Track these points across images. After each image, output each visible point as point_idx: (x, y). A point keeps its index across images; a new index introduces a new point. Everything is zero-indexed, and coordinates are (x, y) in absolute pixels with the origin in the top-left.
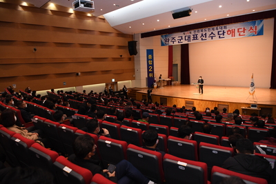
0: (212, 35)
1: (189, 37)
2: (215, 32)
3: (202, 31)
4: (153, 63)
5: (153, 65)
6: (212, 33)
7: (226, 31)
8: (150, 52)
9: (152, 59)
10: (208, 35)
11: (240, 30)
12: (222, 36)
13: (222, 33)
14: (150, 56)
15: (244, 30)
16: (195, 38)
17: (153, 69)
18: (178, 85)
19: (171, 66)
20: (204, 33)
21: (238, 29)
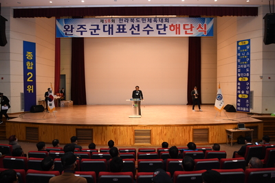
0: (148, 29)
1: (111, 28)
2: (153, 25)
3: (132, 20)
4: (34, 66)
5: (34, 71)
6: (148, 26)
7: (167, 25)
8: (29, 47)
9: (34, 61)
10: (141, 29)
11: (186, 27)
12: (162, 31)
13: (162, 27)
14: (29, 55)
15: (192, 27)
16: (121, 29)
17: (34, 78)
18: (70, 106)
19: (59, 77)
20: (136, 24)
21: (184, 25)
